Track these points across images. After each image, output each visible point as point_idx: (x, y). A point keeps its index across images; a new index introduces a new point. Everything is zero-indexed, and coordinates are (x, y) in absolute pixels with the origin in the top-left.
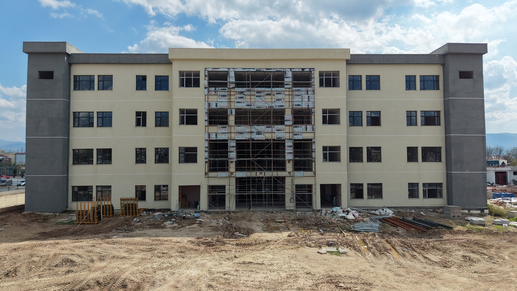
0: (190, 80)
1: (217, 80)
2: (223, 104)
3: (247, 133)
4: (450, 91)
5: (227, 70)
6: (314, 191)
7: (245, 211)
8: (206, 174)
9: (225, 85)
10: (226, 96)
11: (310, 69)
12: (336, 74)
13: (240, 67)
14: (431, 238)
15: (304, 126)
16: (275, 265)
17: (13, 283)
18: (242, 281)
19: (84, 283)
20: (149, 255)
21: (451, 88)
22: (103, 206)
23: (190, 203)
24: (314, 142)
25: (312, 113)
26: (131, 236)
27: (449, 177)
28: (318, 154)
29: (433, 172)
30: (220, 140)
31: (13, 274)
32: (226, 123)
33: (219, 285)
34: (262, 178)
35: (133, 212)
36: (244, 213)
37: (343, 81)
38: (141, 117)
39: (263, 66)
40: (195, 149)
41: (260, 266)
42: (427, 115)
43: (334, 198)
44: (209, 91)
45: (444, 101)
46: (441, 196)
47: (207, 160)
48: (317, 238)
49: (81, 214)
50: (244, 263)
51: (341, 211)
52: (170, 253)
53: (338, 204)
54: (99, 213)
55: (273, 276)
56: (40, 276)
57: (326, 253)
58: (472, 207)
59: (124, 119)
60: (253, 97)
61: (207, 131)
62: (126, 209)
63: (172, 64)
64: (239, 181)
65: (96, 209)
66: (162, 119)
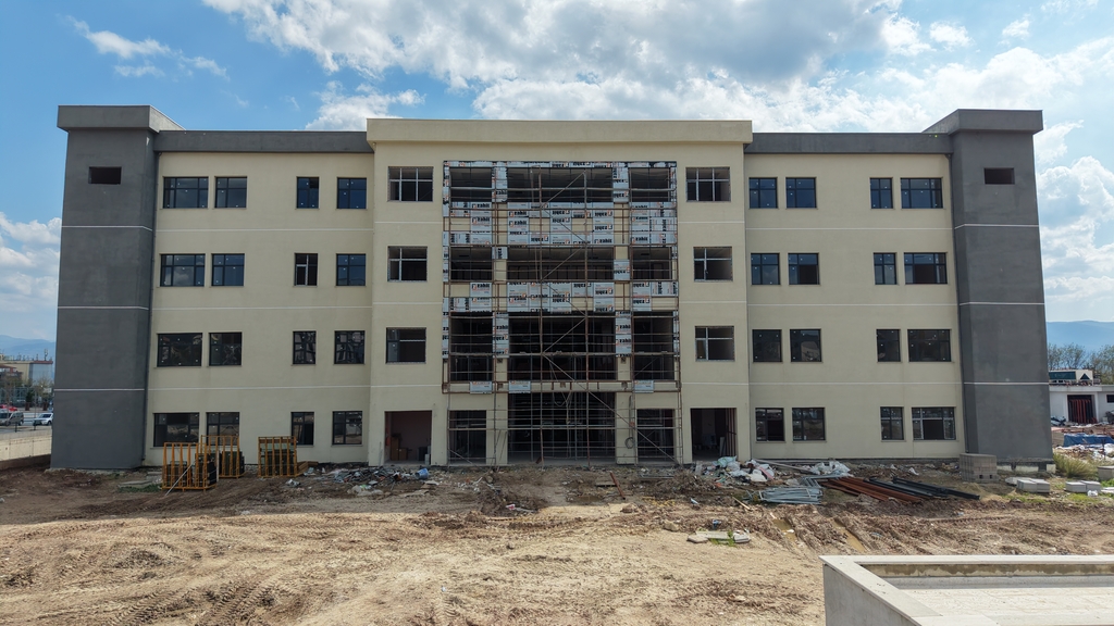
0: (412, 187)
1: (470, 186)
2: (481, 236)
3: (531, 297)
4: (967, 210)
5: (490, 165)
6: (677, 422)
7: (528, 466)
8: (444, 386)
9: (486, 196)
10: (488, 219)
11: (666, 163)
12: (724, 173)
13: (518, 159)
14: (934, 516)
15: (654, 285)
16: (594, 562)
17: (25, 596)
18: (524, 593)
19: (179, 596)
20: (321, 545)
21: (969, 204)
22: (221, 455)
23: (408, 450)
24: (677, 318)
25: (672, 255)
26: (282, 512)
27: (968, 393)
28: (686, 344)
29: (934, 384)
30: (474, 314)
31: (25, 582)
32: (489, 277)
33: (473, 600)
34: (566, 394)
35: (285, 468)
36: (527, 470)
37: (738, 187)
38: (306, 266)
39: (566, 157)
40: (421, 333)
41: (563, 565)
42: (918, 261)
43: (722, 439)
44: (451, 209)
45: (954, 231)
46: (952, 436)
47: (446, 356)
48: (687, 514)
49: (171, 471)
50: (527, 558)
51: (737, 464)
52: (366, 540)
53: (731, 451)
54: (211, 467)
55: (591, 582)
56: (82, 585)
57: (705, 542)
58: (1019, 459)
59: (269, 270)
60: (545, 222)
61: (447, 295)
62: (270, 462)
63: (373, 152)
64: (516, 400)
65: (205, 457)
66: (352, 270)
